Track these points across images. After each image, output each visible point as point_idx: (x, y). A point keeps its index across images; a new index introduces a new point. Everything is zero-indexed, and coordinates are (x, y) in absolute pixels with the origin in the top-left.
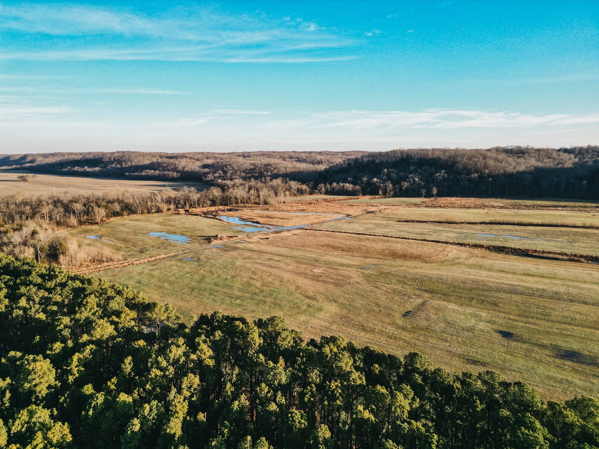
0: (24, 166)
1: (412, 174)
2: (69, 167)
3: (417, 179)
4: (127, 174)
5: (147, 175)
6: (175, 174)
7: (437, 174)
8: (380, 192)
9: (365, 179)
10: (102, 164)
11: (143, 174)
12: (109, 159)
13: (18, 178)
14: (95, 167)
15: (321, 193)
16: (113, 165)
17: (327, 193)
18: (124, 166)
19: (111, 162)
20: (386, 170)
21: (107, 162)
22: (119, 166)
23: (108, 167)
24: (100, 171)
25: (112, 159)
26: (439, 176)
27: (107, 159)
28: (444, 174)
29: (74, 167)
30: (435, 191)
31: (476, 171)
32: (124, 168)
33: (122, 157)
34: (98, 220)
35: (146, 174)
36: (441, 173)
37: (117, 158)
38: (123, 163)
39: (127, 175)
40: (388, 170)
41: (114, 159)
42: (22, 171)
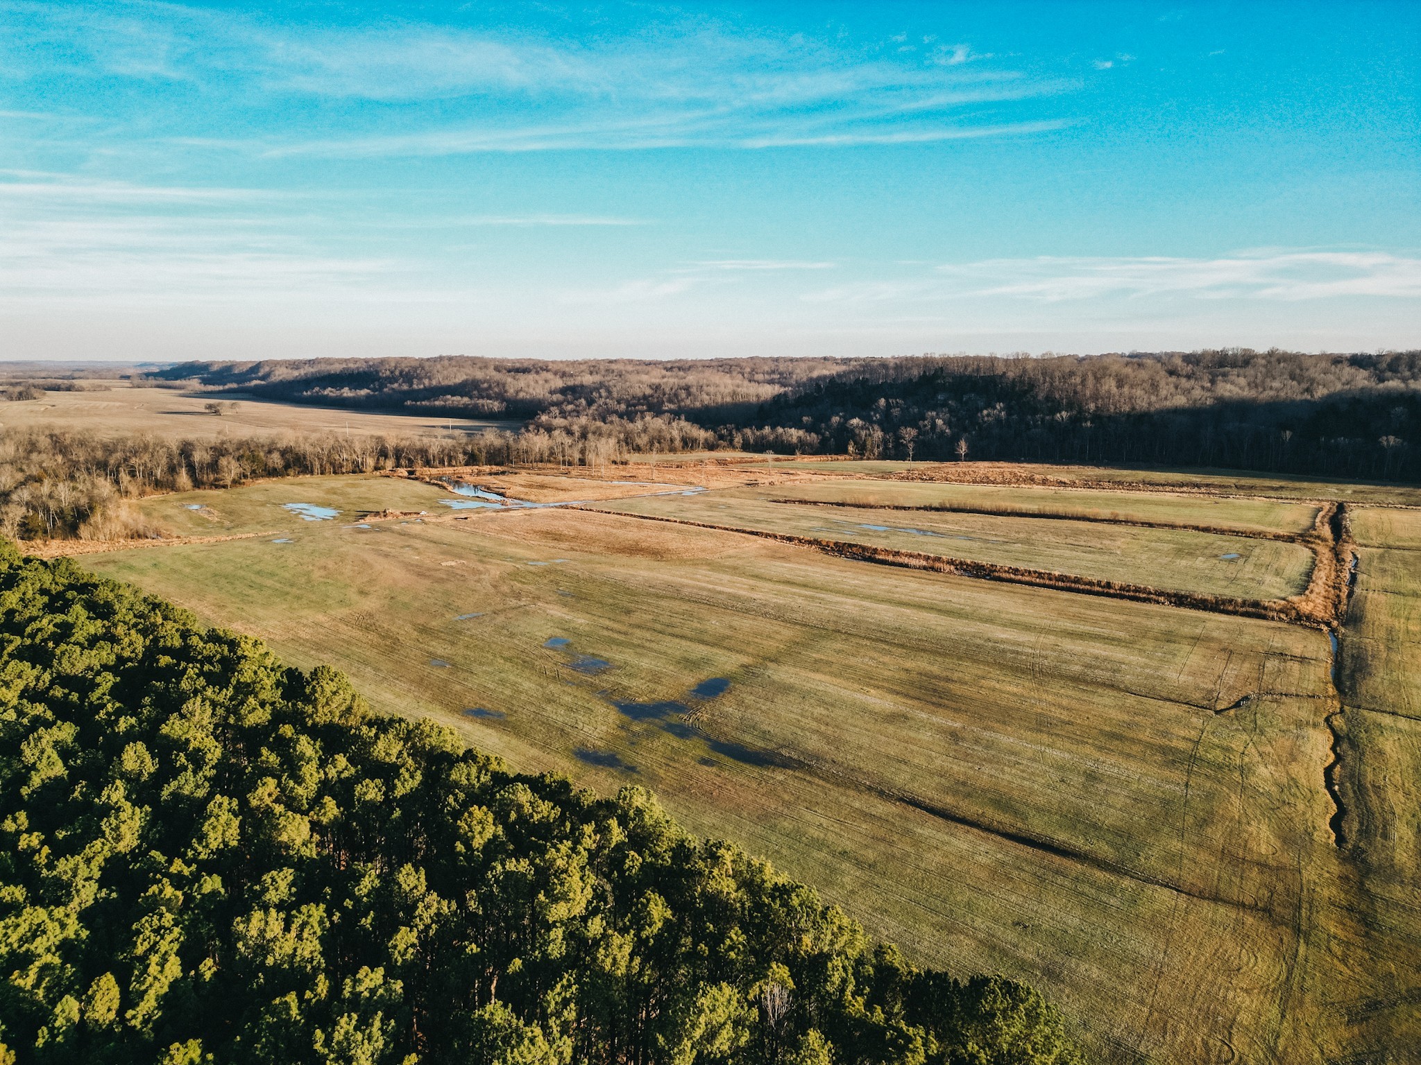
0: (247, 384)
1: (933, 410)
2: (317, 389)
3: (939, 422)
4: (409, 403)
5: (444, 407)
6: (496, 406)
7: (985, 412)
8: (851, 449)
9: (835, 419)
10: (377, 383)
11: (437, 403)
12: (392, 372)
13: (206, 408)
14: (361, 388)
15: (734, 448)
16: (396, 385)
17: (746, 447)
18: (415, 386)
19: (392, 379)
20: (882, 401)
21: (387, 378)
22: (405, 387)
23: (385, 390)
24: (368, 396)
25: (397, 373)
26: (988, 415)
27: (388, 373)
28: (1002, 410)
29: (325, 388)
30: (963, 448)
31: (1070, 406)
32: (414, 391)
33: (415, 369)
34: (228, 482)
35: (442, 403)
36: (995, 408)
37: (407, 370)
38: (415, 381)
39: (408, 407)
40: (887, 401)
41: (401, 372)
42: (240, 395)
